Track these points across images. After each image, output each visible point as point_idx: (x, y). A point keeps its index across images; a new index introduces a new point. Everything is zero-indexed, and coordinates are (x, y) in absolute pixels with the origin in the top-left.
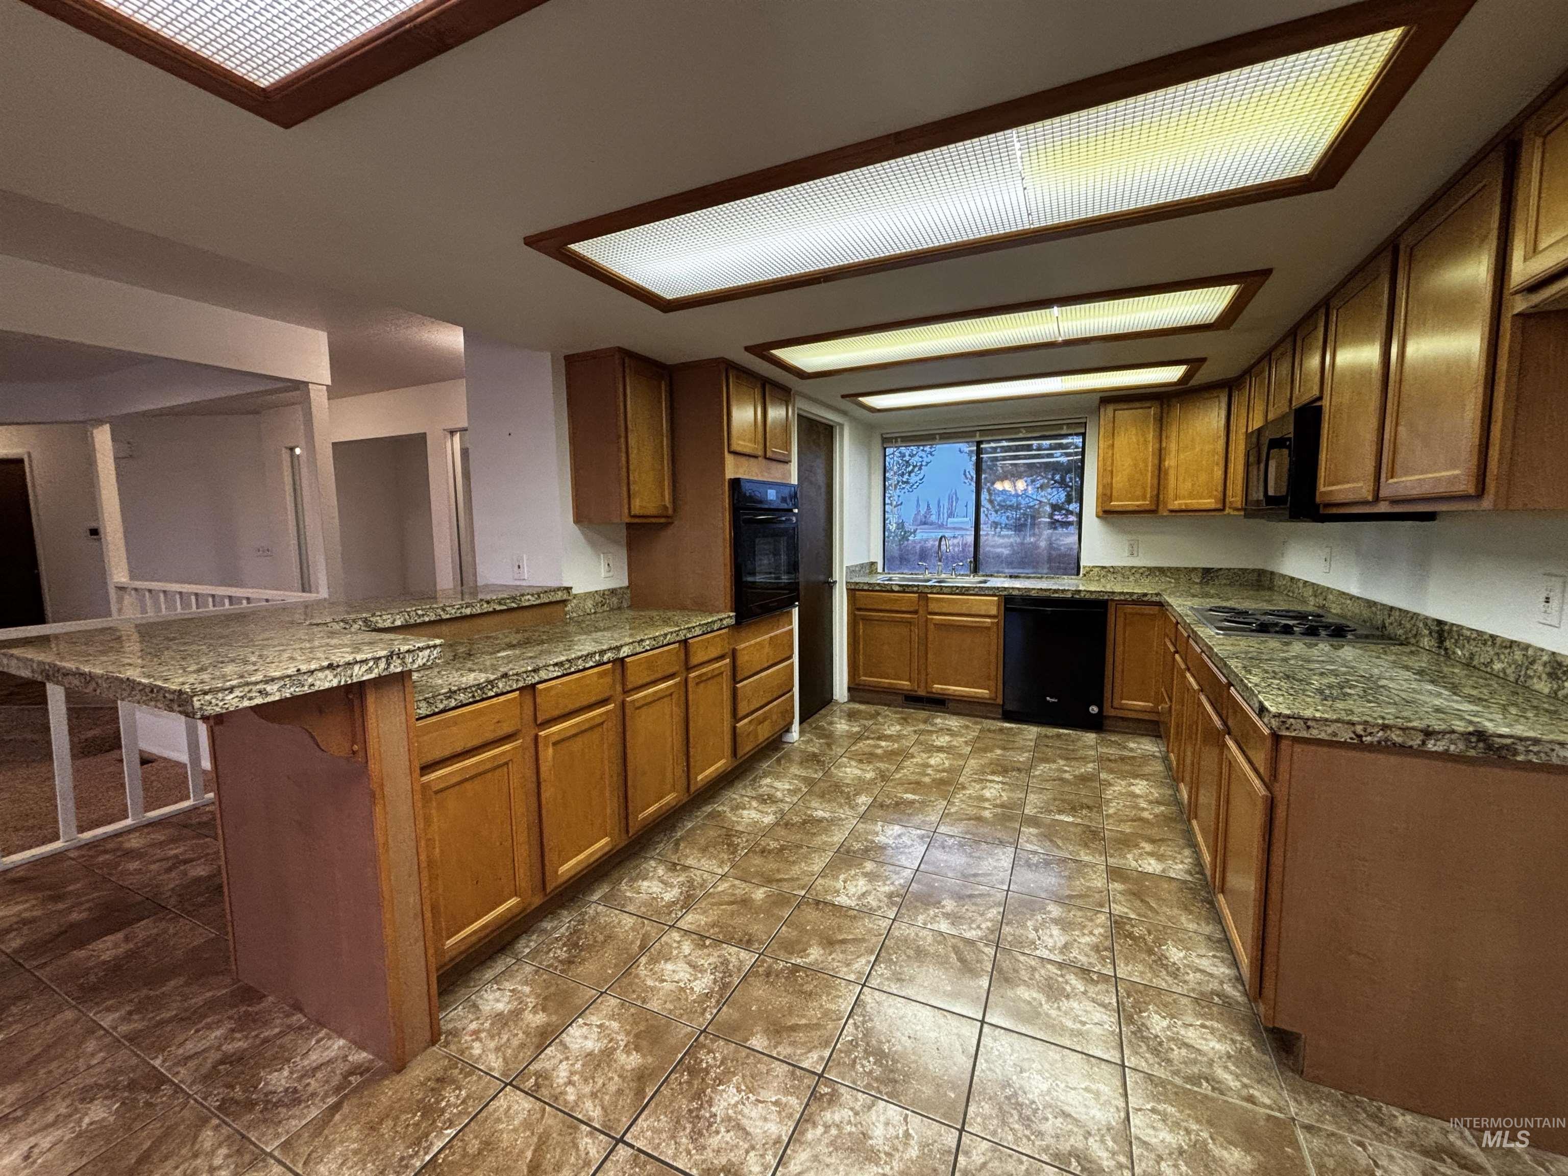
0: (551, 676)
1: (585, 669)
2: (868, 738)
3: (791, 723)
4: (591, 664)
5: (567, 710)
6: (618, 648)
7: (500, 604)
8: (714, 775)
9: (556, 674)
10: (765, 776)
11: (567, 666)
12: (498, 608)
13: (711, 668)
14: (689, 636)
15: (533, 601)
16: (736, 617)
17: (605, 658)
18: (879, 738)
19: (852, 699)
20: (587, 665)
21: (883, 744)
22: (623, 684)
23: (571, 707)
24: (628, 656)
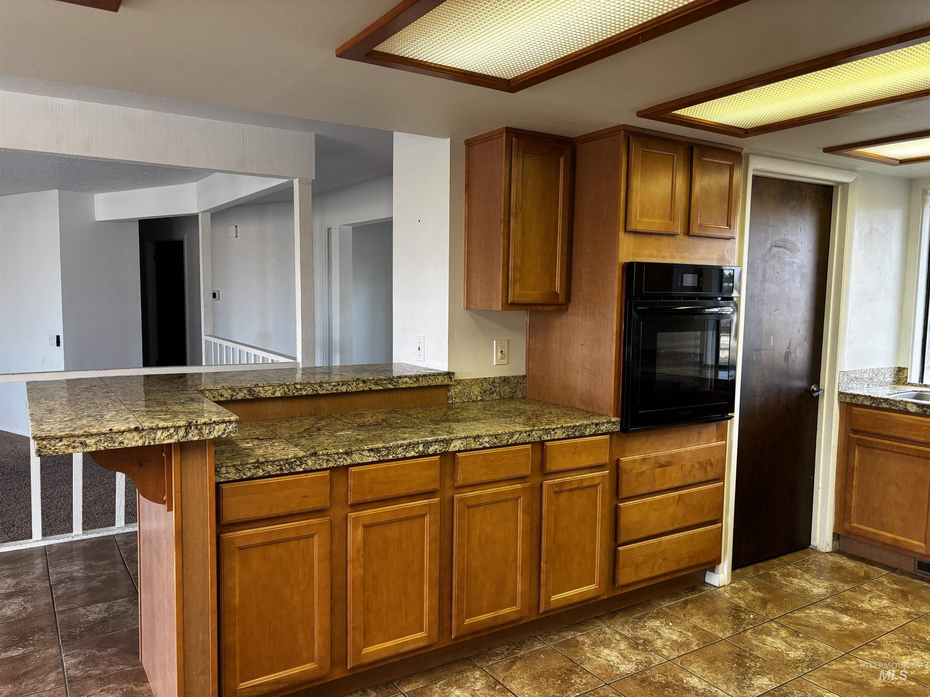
0: (365, 460)
1: (405, 458)
2: (828, 606)
3: (718, 561)
4: (413, 454)
5: (382, 496)
6: (448, 442)
7: (376, 384)
8: (576, 600)
9: (370, 460)
10: (656, 618)
11: (384, 453)
12: (374, 387)
13: (579, 477)
14: (545, 438)
15: (411, 384)
16: (621, 423)
17: (431, 450)
18: (845, 611)
19: (837, 551)
20: (408, 455)
21: (846, 619)
22: (453, 478)
23: (387, 494)
24: (459, 451)
